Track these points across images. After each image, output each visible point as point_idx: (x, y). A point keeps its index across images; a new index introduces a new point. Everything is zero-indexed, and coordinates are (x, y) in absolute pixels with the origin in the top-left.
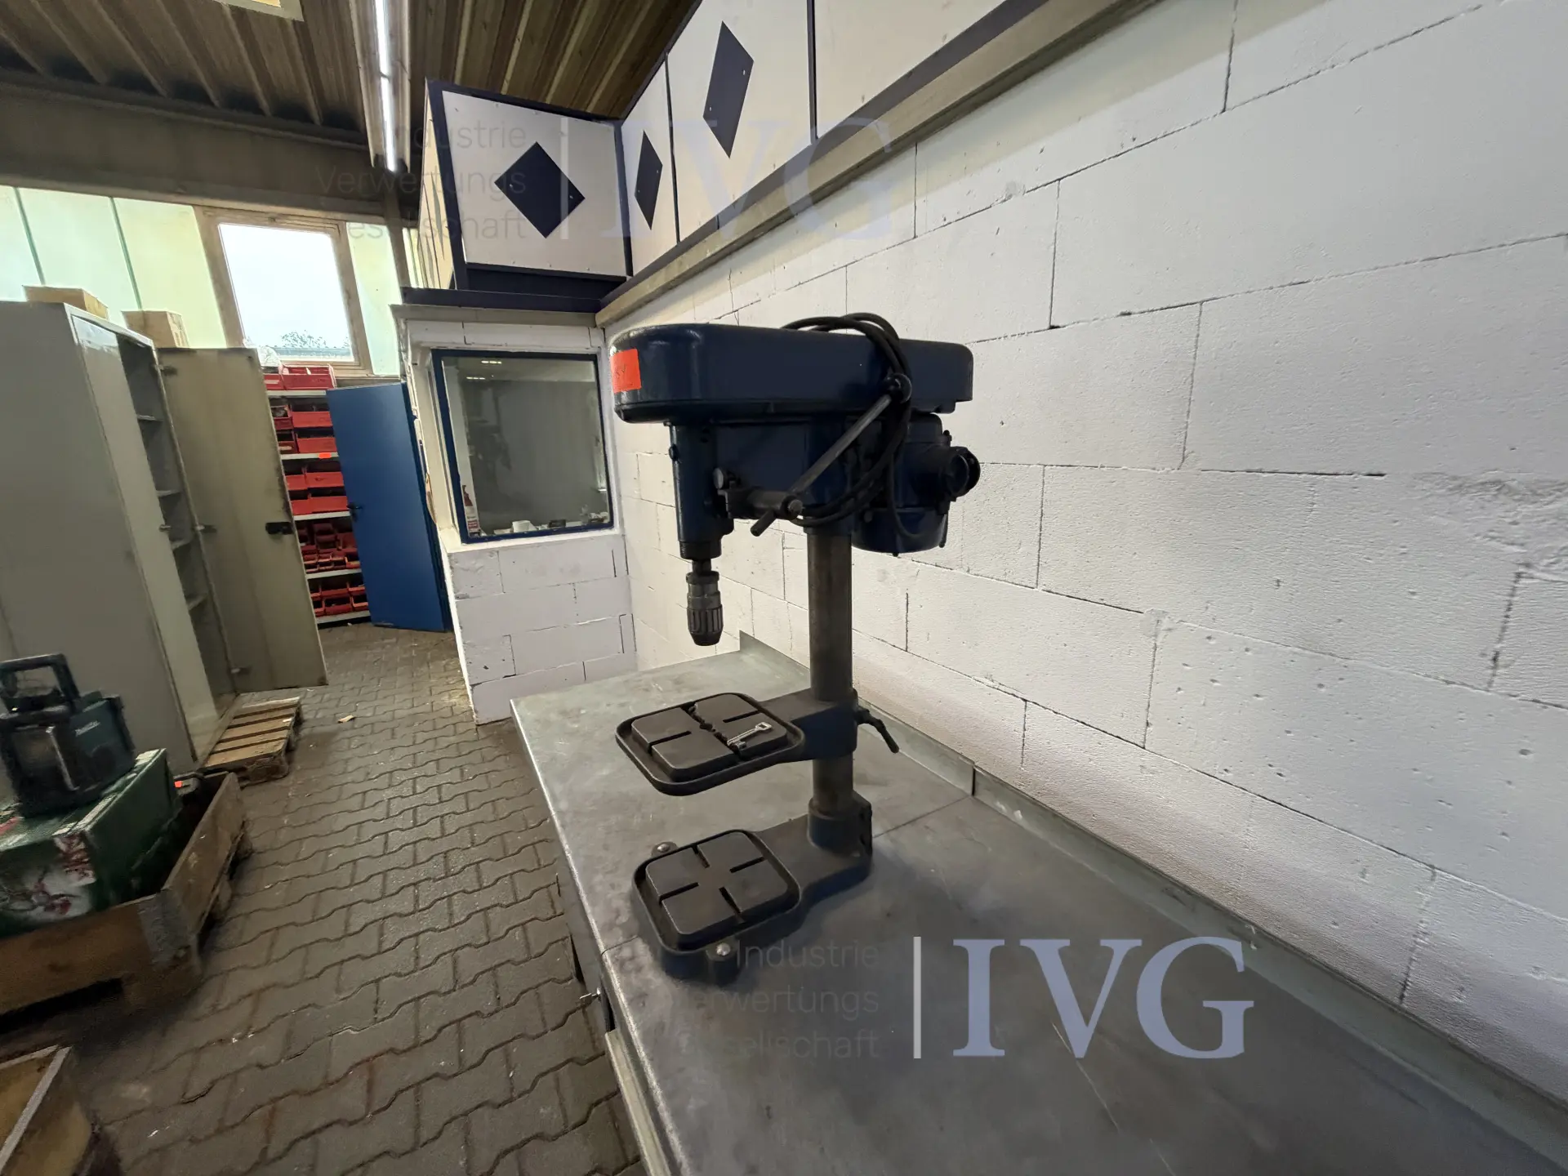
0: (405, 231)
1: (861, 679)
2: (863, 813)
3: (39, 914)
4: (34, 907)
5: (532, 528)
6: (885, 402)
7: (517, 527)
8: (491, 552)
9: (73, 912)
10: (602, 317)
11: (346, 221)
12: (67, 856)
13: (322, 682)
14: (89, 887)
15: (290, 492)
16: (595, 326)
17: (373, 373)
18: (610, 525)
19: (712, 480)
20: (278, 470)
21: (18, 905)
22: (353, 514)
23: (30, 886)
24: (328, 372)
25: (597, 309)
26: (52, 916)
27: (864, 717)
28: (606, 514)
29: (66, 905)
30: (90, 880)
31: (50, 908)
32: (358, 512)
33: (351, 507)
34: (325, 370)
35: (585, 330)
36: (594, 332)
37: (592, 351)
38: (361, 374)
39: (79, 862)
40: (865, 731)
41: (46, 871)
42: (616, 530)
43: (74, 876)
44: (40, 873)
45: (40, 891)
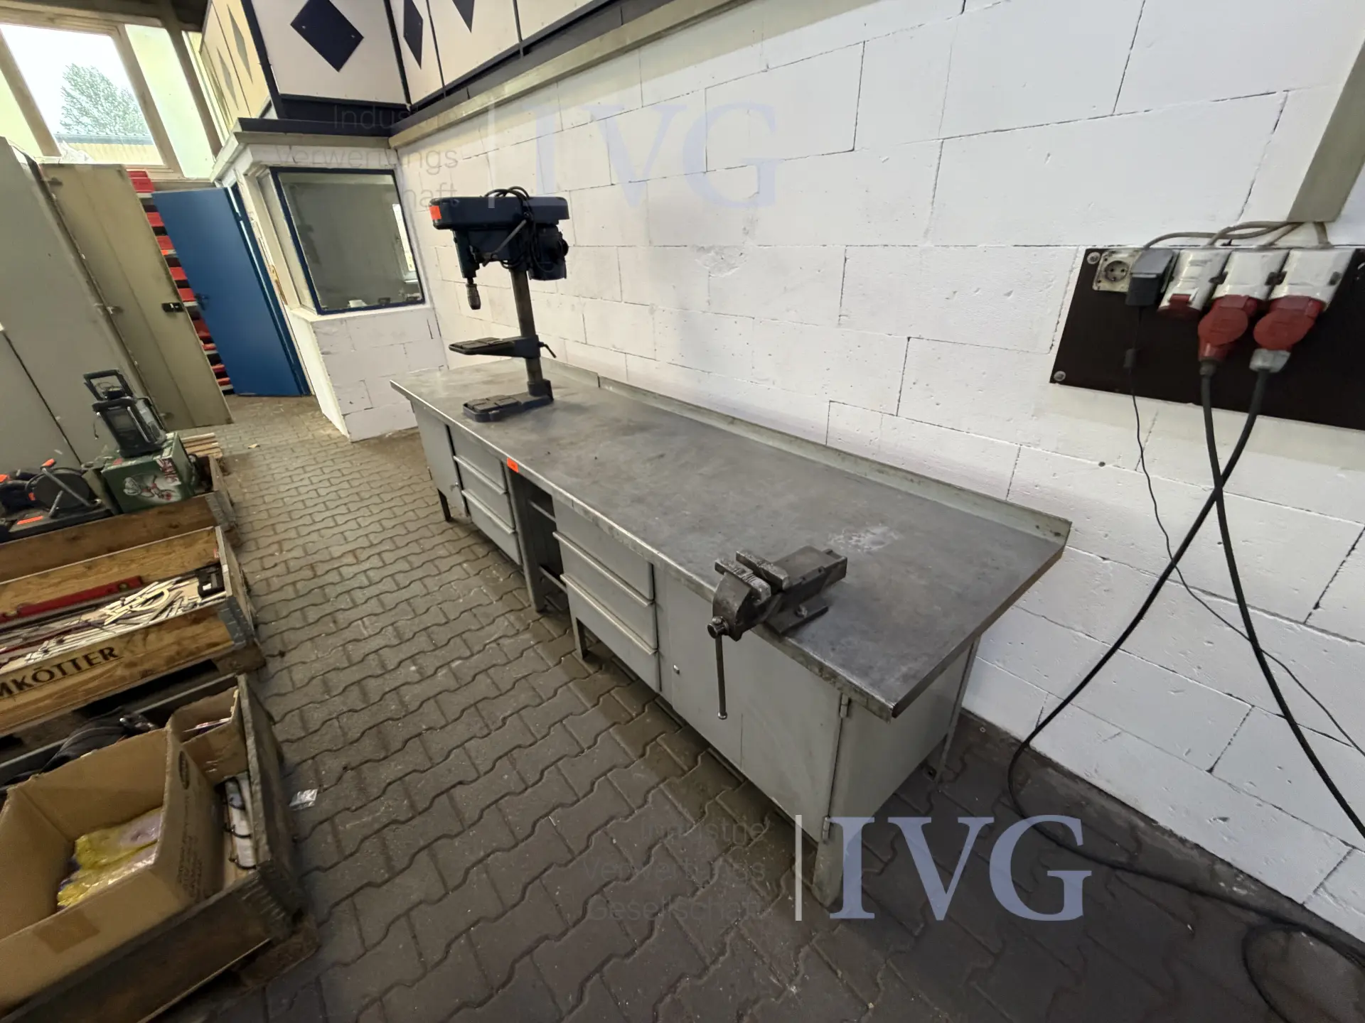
0: (184, 33)
1: (538, 331)
2: (548, 384)
3: (156, 499)
4: (153, 495)
5: (364, 305)
6: (524, 222)
7: (352, 304)
8: (342, 320)
9: (173, 499)
10: (395, 141)
11: (124, 23)
12: (164, 470)
13: (229, 421)
14: (179, 487)
15: (177, 281)
16: (390, 148)
17: (183, 176)
18: (423, 301)
19: (468, 249)
20: (162, 263)
21: (145, 494)
22: (201, 304)
23: (150, 484)
24: (146, 176)
25: (389, 134)
26: (164, 501)
27: (542, 345)
28: (418, 295)
29: (169, 496)
30: (178, 483)
31: (162, 496)
32: (205, 301)
33: (198, 297)
34: (145, 174)
35: (383, 150)
36: (388, 151)
37: (389, 167)
38: (174, 177)
39: (171, 473)
40: (543, 350)
41: (156, 477)
42: (427, 305)
43: (170, 480)
44: (152, 477)
45: (155, 487)
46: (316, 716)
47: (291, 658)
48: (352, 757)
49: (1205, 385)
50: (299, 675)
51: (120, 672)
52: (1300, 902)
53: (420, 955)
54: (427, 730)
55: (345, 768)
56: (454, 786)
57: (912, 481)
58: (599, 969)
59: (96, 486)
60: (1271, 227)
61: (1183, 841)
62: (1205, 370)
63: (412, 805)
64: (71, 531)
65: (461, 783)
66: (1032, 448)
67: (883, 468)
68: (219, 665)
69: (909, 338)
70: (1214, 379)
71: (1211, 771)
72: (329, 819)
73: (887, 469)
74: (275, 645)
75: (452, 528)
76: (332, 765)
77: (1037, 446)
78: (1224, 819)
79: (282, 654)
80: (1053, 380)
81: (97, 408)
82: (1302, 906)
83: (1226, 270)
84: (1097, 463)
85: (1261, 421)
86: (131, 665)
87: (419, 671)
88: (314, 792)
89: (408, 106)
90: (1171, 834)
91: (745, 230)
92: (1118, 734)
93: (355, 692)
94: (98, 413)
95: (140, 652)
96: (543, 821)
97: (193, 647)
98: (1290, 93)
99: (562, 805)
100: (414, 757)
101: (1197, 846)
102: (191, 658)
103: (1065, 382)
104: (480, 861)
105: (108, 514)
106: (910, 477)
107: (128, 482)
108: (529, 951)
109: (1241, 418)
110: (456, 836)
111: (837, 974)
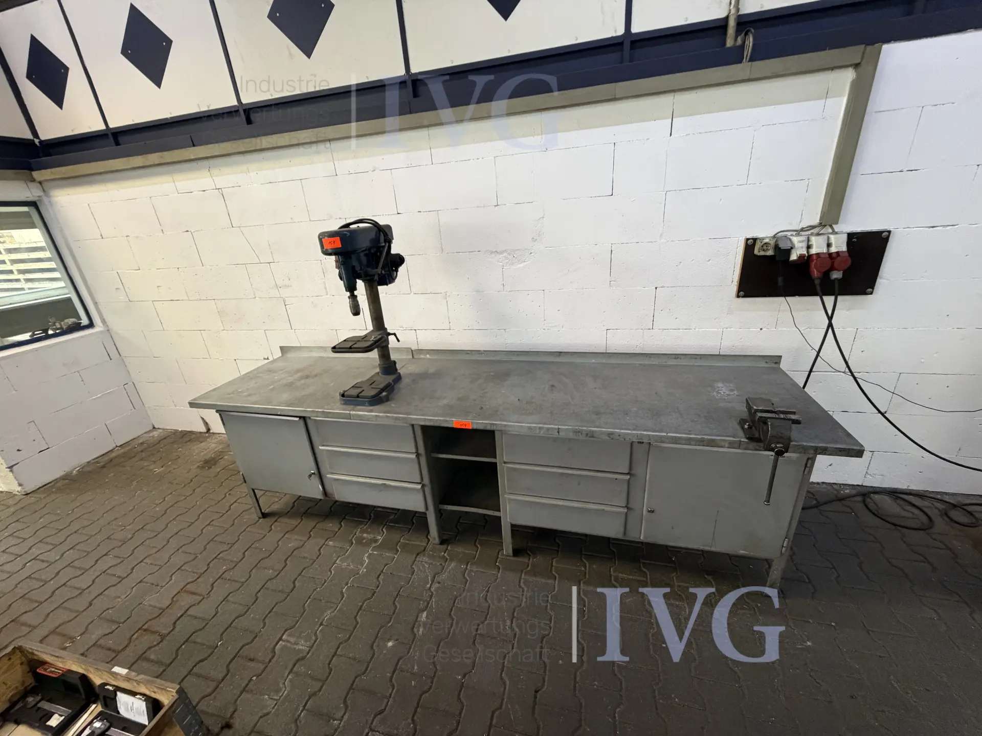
2: (394, 363)
6: (387, 244)
10: (41, 175)
16: (33, 181)
18: (91, 325)
25: (32, 168)
27: (390, 334)
36: (31, 185)
40: (390, 337)
42: (100, 328)
49: (818, 288)
52: (861, 484)
54: (464, 677)
57: (696, 358)
60: (813, 227)
62: (817, 282)
66: (729, 329)
67: (677, 356)
70: (821, 285)
73: (680, 356)
75: (276, 521)
77: (731, 328)
78: (831, 465)
80: (738, 296)
82: (862, 485)
83: (810, 243)
84: (759, 329)
85: (840, 298)
89: (37, 141)
91: (534, 240)
98: (810, 180)
101: (823, 483)
103: (744, 296)
106: (696, 356)
109: (833, 298)
111: (810, 622)
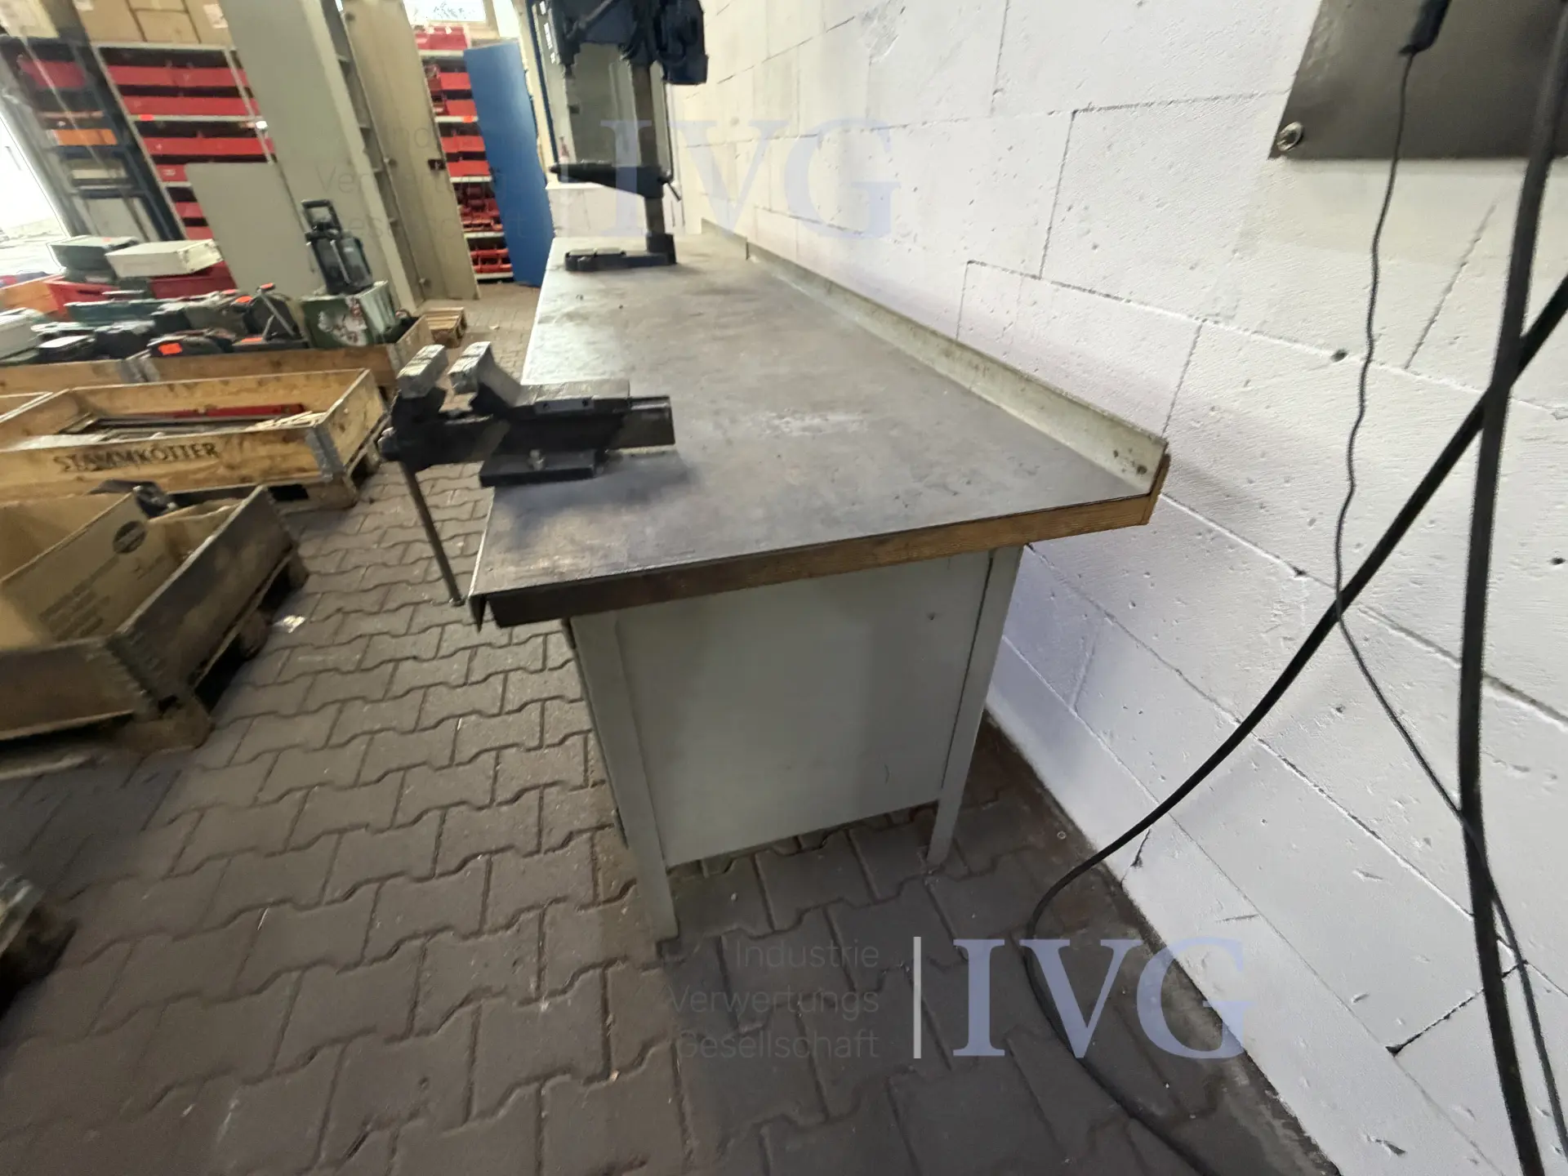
2: (671, 239)
3: (344, 339)
4: (342, 336)
8: (579, 191)
9: (359, 343)
12: (352, 310)
13: (476, 297)
17: (499, 34)
22: (494, 180)
23: (340, 323)
24: (463, 32)
26: (350, 343)
29: (356, 339)
31: (351, 338)
34: (461, 30)
39: (358, 315)
41: (345, 317)
43: (357, 322)
44: (342, 317)
45: (344, 327)
46: (353, 560)
47: (376, 507)
48: (349, 604)
50: (369, 523)
51: (222, 471)
53: (261, 790)
55: (339, 610)
56: (407, 658)
58: (382, 880)
59: (299, 316)
61: (1308, 1145)
63: (360, 661)
64: (276, 355)
65: (415, 658)
66: (1221, 326)
68: (310, 492)
69: (1075, 112)
71: (1395, 1051)
72: (293, 647)
74: (374, 492)
76: (331, 604)
77: (1230, 319)
78: (1398, 1152)
79: (372, 501)
80: (1276, 152)
81: (309, 238)
84: (1332, 352)
86: (231, 467)
87: (462, 549)
88: (300, 620)
90: (1294, 1124)
92: (1251, 917)
93: (400, 549)
94: (309, 243)
95: (237, 458)
96: (452, 722)
97: (285, 466)
99: (479, 712)
100: (398, 622)
101: (1333, 1168)
102: (283, 477)
104: (373, 733)
105: (306, 346)
107: (322, 316)
108: (342, 832)
110: (373, 702)
111: (605, 1020)
